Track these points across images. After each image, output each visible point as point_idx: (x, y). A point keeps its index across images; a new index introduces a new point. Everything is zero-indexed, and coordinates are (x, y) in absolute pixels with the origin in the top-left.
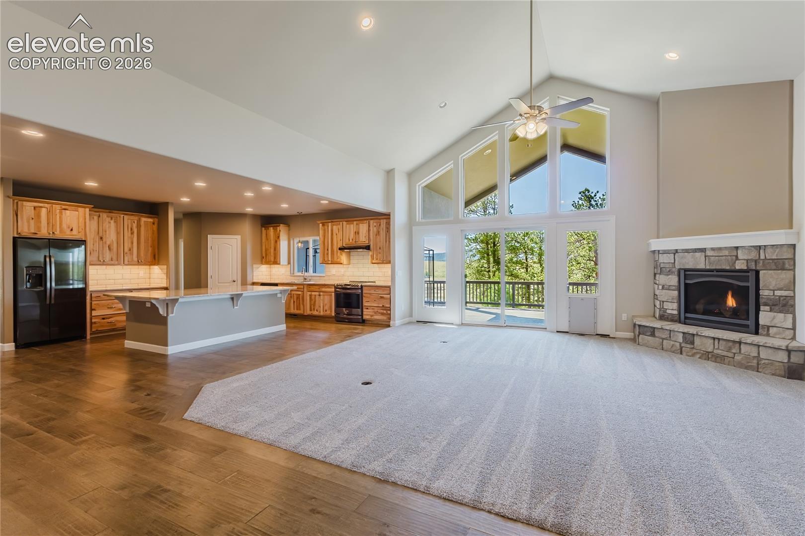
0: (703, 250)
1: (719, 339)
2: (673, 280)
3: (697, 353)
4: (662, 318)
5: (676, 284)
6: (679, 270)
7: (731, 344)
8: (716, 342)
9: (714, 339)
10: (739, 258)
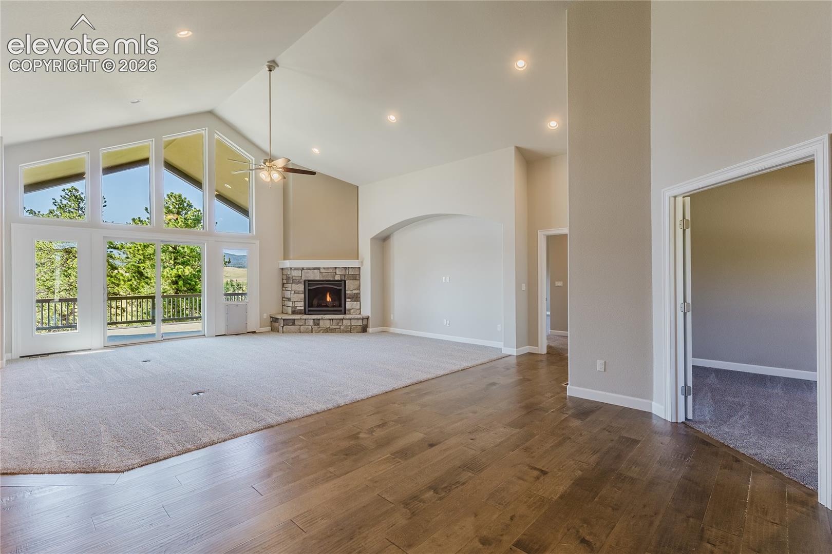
0: (319, 269)
1: (332, 319)
2: (301, 287)
3: (322, 330)
4: (294, 313)
5: (303, 290)
6: (305, 281)
7: (338, 321)
8: (331, 320)
9: (330, 319)
10: (337, 273)
